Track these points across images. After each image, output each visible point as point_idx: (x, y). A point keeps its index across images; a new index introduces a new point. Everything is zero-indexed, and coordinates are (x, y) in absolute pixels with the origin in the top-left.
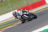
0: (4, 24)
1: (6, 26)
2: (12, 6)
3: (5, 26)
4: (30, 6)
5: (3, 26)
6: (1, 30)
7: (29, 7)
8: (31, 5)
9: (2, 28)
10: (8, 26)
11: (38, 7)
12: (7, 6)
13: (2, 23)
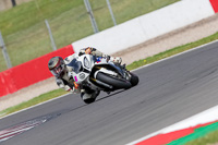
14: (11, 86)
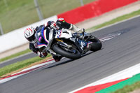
0: (17, 57)
1: (25, 62)
2: (42, 6)
3: (21, 63)
4: (95, 6)
5: (16, 64)
6: (9, 74)
7: (93, 8)
8: (96, 2)
9: (12, 70)
10: (30, 63)
11: (117, 9)
12: (26, 6)
13: (13, 56)
14: (98, 11)
